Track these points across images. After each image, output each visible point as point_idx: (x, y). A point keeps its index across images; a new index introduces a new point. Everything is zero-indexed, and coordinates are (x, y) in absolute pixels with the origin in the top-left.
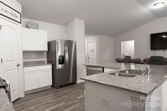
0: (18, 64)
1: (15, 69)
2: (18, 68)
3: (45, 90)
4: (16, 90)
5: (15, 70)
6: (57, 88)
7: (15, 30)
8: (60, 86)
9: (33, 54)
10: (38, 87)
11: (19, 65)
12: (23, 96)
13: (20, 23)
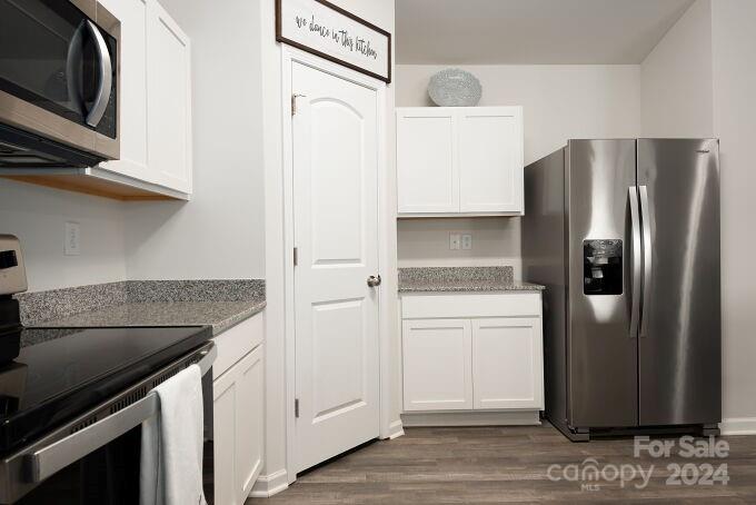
0: (373, 277)
1: (362, 298)
2: (373, 295)
3: (505, 432)
4: (360, 400)
5: (358, 303)
6: (573, 435)
7: (361, 117)
8: (592, 430)
9: (456, 234)
10: (469, 407)
11: (378, 284)
12: (393, 431)
13: (388, 81)
